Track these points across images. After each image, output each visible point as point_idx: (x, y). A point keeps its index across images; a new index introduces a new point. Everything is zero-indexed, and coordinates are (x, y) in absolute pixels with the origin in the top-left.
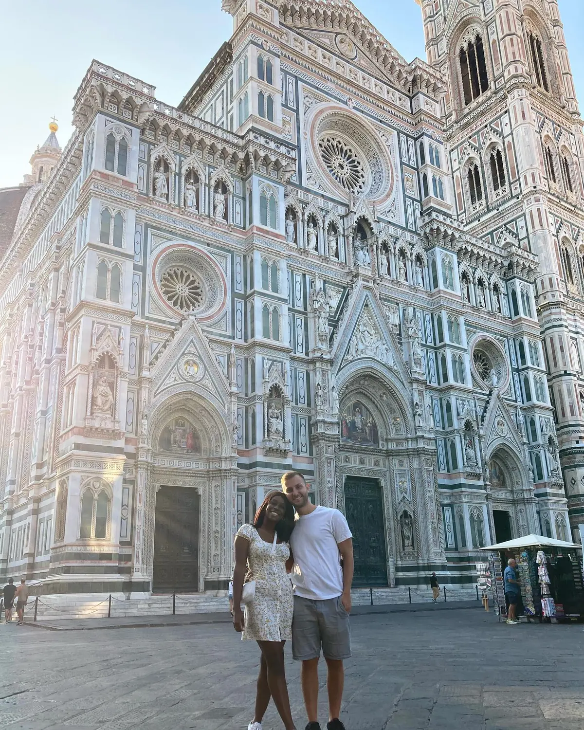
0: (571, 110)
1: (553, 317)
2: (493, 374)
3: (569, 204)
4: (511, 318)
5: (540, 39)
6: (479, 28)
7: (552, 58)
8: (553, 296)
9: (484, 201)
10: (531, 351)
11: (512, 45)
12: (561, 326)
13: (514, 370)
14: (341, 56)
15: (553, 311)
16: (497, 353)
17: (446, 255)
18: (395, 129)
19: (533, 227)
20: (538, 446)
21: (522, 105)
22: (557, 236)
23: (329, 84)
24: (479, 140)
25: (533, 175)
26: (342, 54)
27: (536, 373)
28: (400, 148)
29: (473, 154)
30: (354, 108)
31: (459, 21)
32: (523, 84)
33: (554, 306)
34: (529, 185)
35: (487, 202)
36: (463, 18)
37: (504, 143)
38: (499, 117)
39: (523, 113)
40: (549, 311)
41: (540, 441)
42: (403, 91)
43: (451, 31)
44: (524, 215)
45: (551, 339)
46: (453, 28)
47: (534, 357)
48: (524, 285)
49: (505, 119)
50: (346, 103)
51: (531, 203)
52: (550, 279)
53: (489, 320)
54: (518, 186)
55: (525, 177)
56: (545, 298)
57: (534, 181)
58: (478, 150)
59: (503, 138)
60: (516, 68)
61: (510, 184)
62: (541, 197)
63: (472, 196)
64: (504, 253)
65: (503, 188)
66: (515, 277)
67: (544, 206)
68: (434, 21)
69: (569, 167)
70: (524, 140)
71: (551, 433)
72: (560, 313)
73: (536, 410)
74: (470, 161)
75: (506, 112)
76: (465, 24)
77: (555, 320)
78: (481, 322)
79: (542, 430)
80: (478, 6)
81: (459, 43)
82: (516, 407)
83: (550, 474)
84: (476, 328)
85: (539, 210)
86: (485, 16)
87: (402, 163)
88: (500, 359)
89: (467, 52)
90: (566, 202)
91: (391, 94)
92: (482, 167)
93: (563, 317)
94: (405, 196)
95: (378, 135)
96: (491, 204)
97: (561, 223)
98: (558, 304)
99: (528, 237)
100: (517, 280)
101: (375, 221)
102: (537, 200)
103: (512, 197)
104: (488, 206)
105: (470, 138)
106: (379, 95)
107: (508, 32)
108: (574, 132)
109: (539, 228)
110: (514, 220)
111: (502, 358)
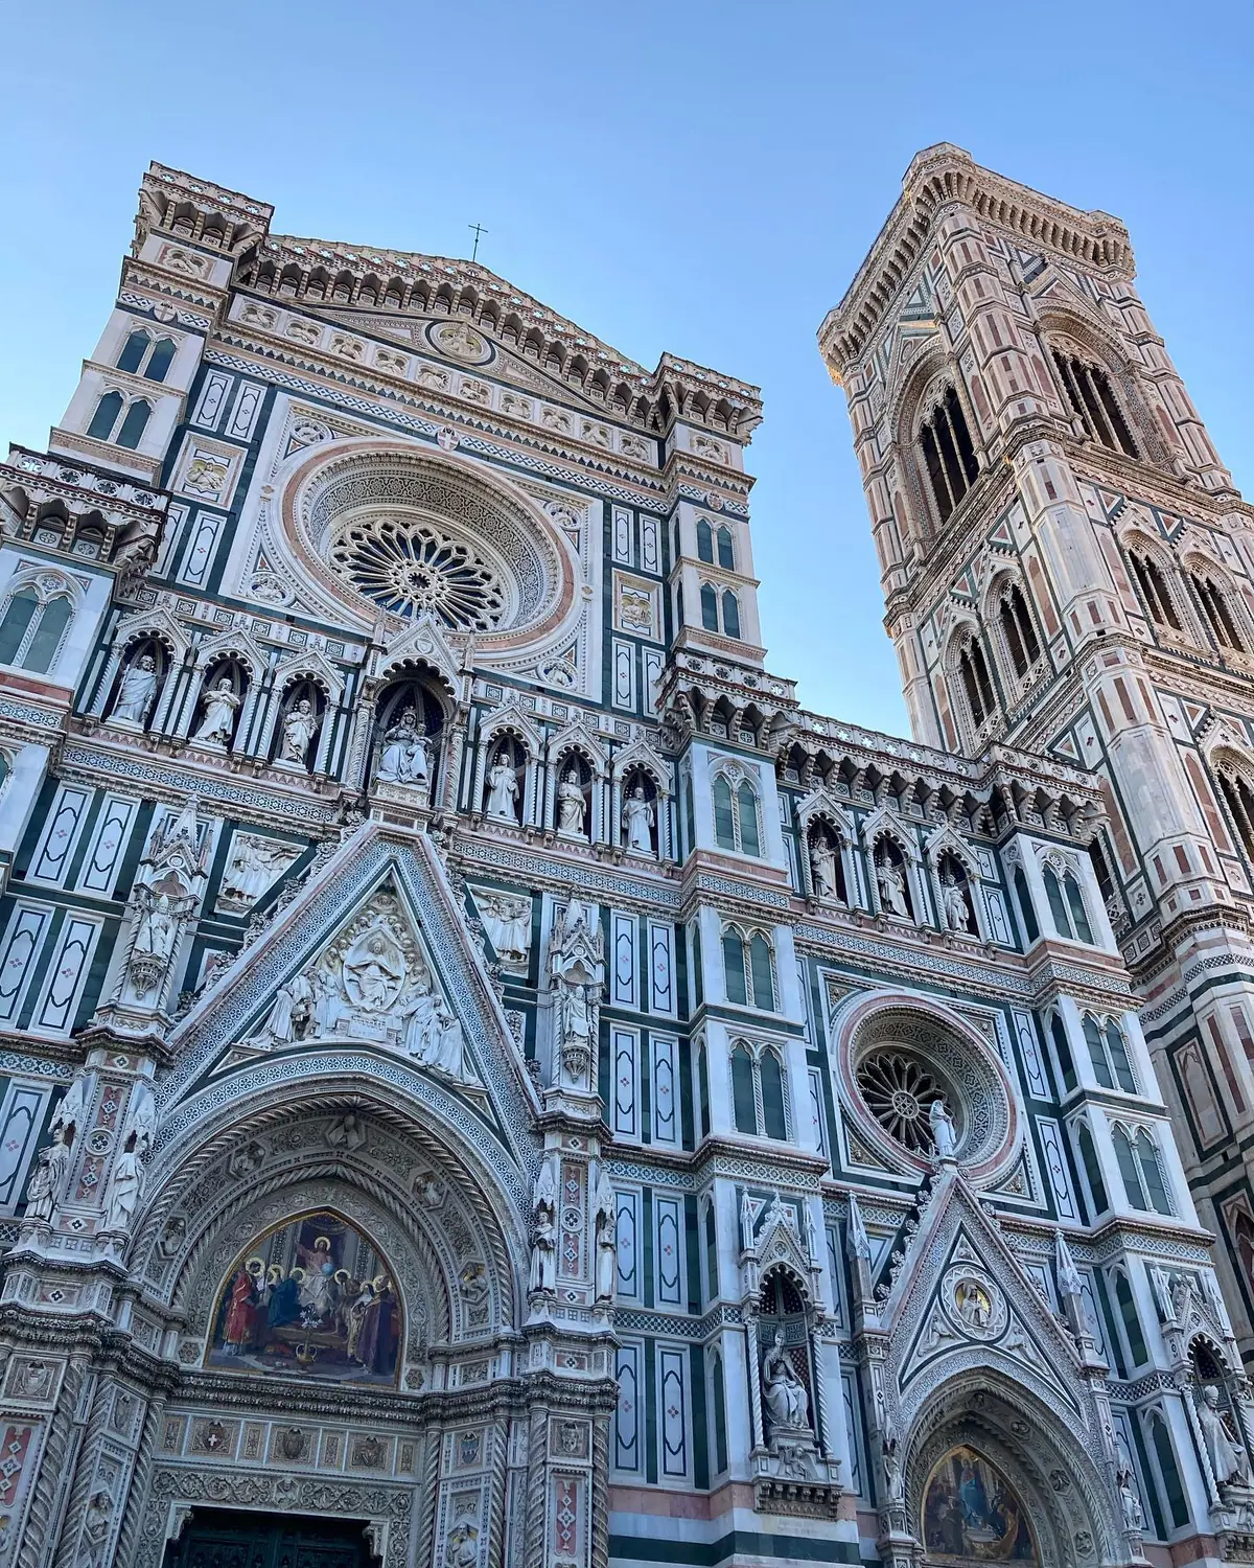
0: (1210, 487)
1: (1204, 955)
2: (937, 1117)
3: (1231, 673)
4: (1019, 949)
5: (1104, 368)
6: (950, 374)
7: (1140, 396)
8: (1195, 894)
9: (998, 710)
10: (1094, 1045)
11: (1008, 368)
12: (1234, 978)
13: (1034, 1108)
14: (441, 358)
15: (1201, 937)
16: (964, 1055)
17: (734, 764)
18: (598, 496)
19: (1111, 726)
20: (1153, 1378)
21: (1045, 472)
22: (1196, 746)
23: (383, 402)
24: (972, 582)
25: (1092, 608)
26: (441, 353)
27: (1121, 1112)
28: (607, 536)
29: (963, 614)
30: (459, 448)
31: (909, 377)
32: (1042, 430)
33: (1202, 923)
34: (1085, 631)
35: (1003, 710)
36: (914, 367)
37: (1021, 565)
38: (1005, 516)
39: (1049, 486)
40: (1189, 942)
41: (1158, 1360)
42: (641, 428)
43: (895, 401)
44: (1088, 707)
45: (1212, 1023)
46: (898, 393)
47: (1111, 1063)
48: (1056, 854)
49: (1017, 515)
50: (434, 440)
51: (1095, 671)
52: (1179, 852)
53: (922, 951)
54: (1065, 647)
55: (1074, 615)
56: (1173, 906)
57: (1096, 620)
58: (969, 602)
59: (1019, 554)
60: (1022, 408)
61: (1047, 647)
62: (1122, 653)
63: (976, 709)
64: (974, 772)
65: (1036, 666)
66: (1016, 830)
67: (1134, 672)
68: (867, 399)
69: (1227, 600)
70: (1059, 538)
71: (1202, 1327)
72: (1225, 940)
73: (1128, 1240)
74: (960, 630)
75: (1015, 501)
76: (920, 377)
77: (1210, 963)
78: (888, 954)
79: (1162, 1319)
80: (937, 333)
81: (916, 419)
82: (1050, 1236)
83: (1216, 1498)
84: (866, 972)
85: (1119, 683)
86: (953, 343)
87: (608, 564)
88: (979, 1074)
89: (932, 426)
90: (1222, 669)
91: (595, 431)
92: (984, 635)
93: (1235, 950)
94: (608, 632)
95: (539, 510)
96: (1013, 710)
97: (1208, 714)
98: (1212, 914)
99: (1106, 760)
100: (1024, 842)
101: (462, 673)
102: (1113, 661)
103: (1057, 677)
104: (1007, 721)
105: (953, 584)
106: (556, 431)
107: (996, 349)
108: (1227, 529)
109: (1127, 724)
110: (1070, 728)
111: (986, 1068)
